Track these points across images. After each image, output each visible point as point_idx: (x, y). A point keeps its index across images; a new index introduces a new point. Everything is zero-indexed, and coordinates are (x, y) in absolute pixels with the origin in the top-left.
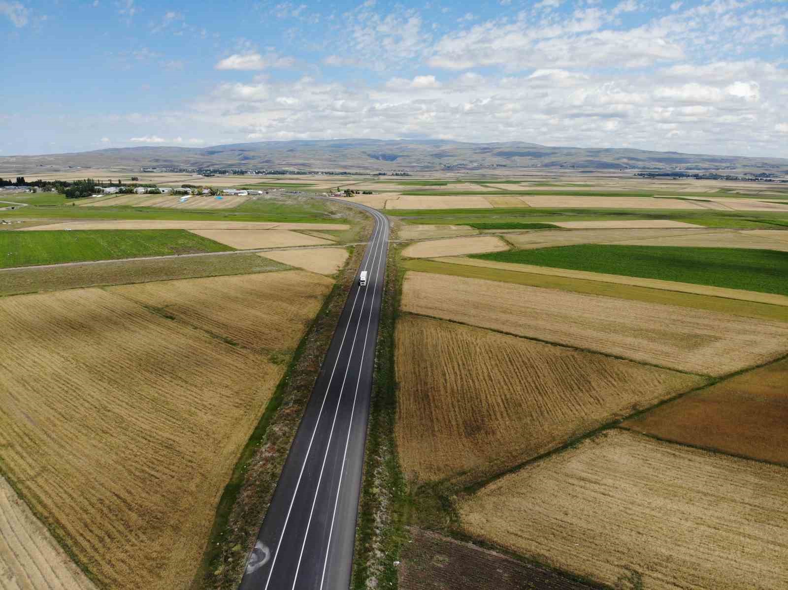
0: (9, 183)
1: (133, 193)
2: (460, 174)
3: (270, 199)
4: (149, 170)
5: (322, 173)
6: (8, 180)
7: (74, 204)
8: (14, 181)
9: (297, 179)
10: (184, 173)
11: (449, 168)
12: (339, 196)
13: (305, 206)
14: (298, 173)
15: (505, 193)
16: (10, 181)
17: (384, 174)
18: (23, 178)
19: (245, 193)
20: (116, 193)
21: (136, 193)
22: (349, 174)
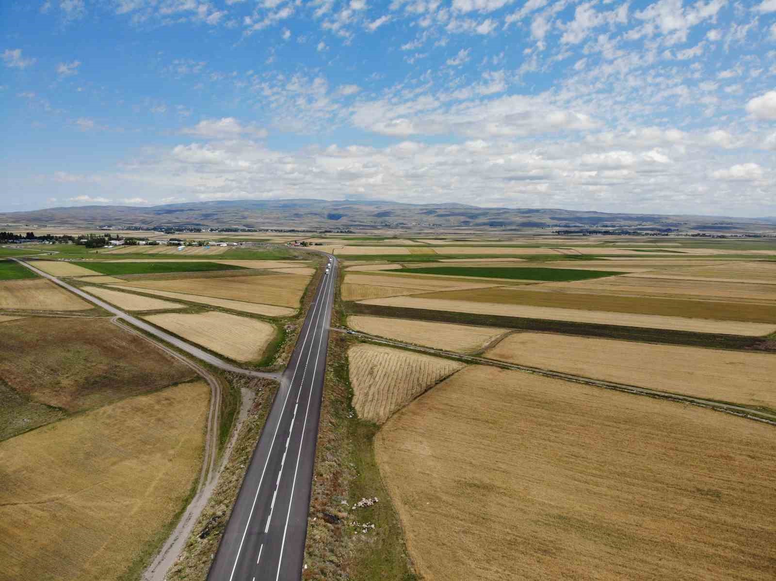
0: (20, 237)
1: (136, 245)
2: (398, 232)
3: (245, 249)
4: (104, 228)
5: (272, 230)
6: (19, 235)
7: (97, 252)
8: (25, 235)
9: (252, 235)
10: (141, 231)
11: (388, 226)
12: (298, 246)
13: (274, 253)
14: (249, 231)
15: (429, 246)
16: (20, 236)
17: (330, 232)
18: (32, 233)
19: (225, 245)
20: (123, 244)
21: (139, 244)
22: (298, 231)
